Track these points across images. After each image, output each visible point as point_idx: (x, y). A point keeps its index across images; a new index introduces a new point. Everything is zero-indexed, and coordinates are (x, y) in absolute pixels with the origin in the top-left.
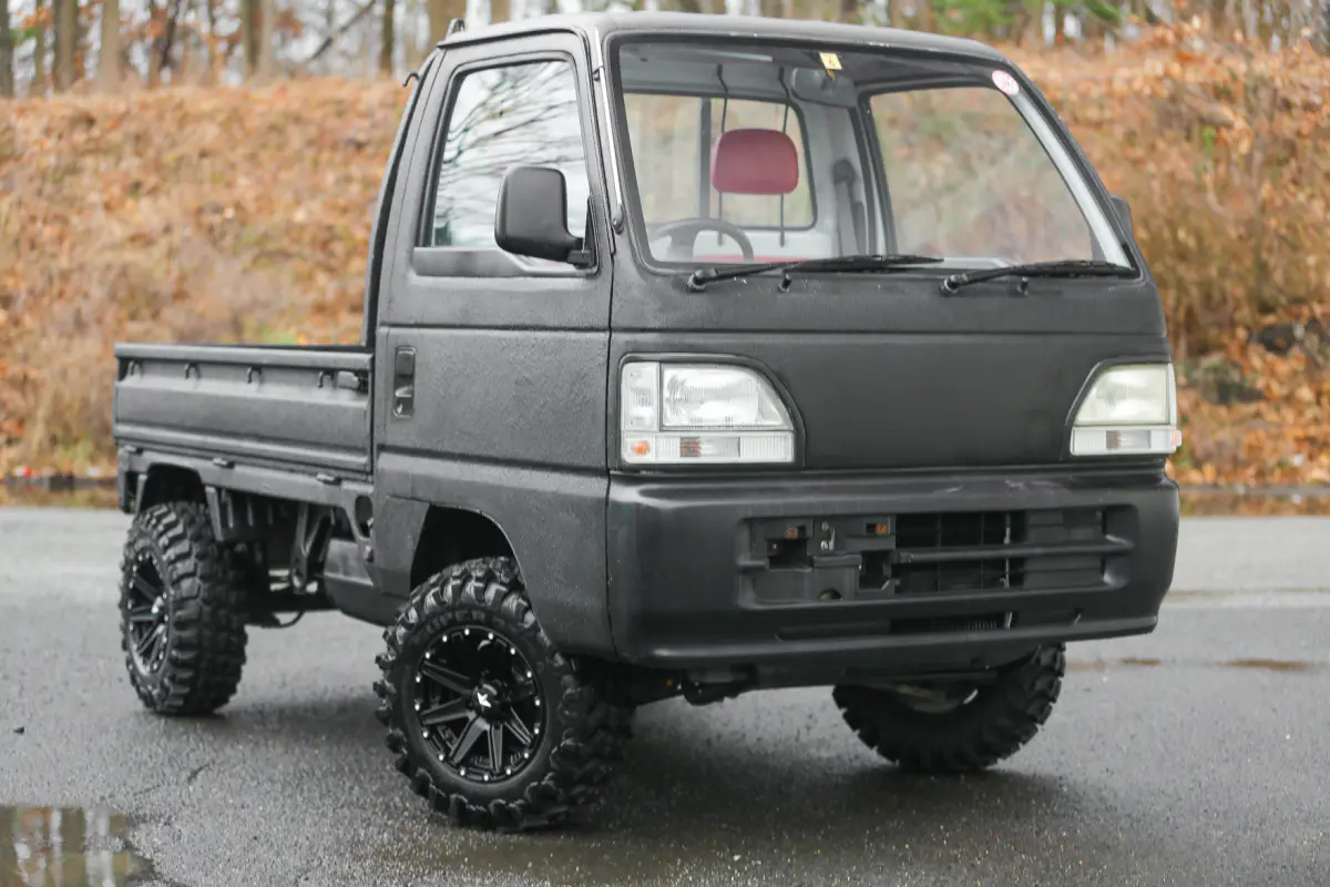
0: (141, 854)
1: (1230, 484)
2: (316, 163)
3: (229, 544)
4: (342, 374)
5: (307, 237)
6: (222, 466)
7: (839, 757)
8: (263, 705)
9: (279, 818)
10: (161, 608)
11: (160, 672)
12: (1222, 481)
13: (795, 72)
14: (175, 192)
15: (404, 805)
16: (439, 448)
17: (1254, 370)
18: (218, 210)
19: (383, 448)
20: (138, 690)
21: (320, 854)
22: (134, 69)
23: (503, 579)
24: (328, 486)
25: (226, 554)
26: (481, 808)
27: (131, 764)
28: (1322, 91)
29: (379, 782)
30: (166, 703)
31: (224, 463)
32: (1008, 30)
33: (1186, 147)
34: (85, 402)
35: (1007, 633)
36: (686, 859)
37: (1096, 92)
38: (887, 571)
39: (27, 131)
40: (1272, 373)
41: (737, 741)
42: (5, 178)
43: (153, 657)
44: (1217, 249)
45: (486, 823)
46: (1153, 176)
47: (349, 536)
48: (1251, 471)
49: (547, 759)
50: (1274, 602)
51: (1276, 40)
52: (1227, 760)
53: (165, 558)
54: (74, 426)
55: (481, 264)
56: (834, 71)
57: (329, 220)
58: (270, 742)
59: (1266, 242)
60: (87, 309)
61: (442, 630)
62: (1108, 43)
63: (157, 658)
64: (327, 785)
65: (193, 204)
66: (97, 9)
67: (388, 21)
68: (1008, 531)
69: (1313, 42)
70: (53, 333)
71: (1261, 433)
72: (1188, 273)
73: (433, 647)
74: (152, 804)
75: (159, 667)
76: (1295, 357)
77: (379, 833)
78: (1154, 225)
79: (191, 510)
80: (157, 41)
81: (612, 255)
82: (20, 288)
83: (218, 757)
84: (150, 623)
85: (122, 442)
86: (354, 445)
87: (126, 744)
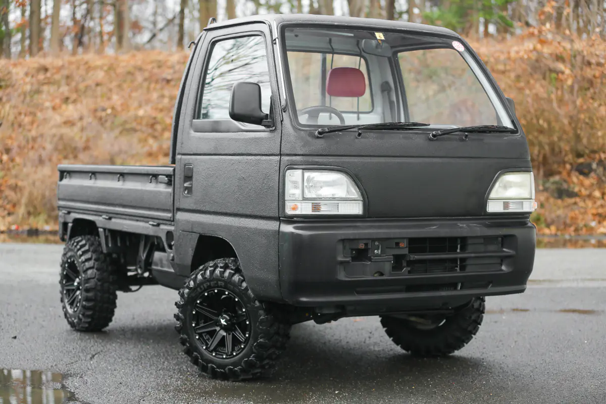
0: (69, 390)
1: (563, 235)
2: (148, 89)
3: (109, 254)
4: (160, 176)
5: (144, 122)
6: (106, 219)
7: (383, 350)
8: (124, 327)
9: (131, 375)
10: (78, 283)
11: (78, 312)
12: (559, 233)
13: (364, 41)
14: (84, 101)
15: (187, 369)
16: (204, 209)
17: (573, 183)
18: (104, 110)
19: (179, 210)
20: (68, 321)
21: (150, 390)
22: (66, 47)
23: (232, 267)
24: (154, 227)
25: (108, 259)
26: (222, 370)
27: (64, 352)
29: (176, 360)
30: (81, 326)
31: (107, 217)
32: (463, 29)
33: (543, 82)
34: (43, 197)
35: (459, 292)
36: (314, 393)
37: (502, 57)
38: (404, 264)
39: (17, 74)
40: (582, 184)
41: (338, 343)
43: (75, 305)
44: (557, 128)
45: (224, 377)
46: (528, 96)
47: (163, 250)
48: (572, 228)
49: (251, 347)
50: (581, 285)
51: (585, 36)
52: (558, 352)
53: (80, 260)
54: (38, 207)
55: (223, 127)
56: (381, 40)
57: (154, 115)
58: (127, 343)
59: (579, 125)
60: (44, 154)
61: (205, 290)
62: (508, 36)
63: (77, 306)
64: (153, 361)
65: (92, 106)
66: (49, 20)
67: (181, 26)
68: (459, 246)
69: (600, 34)
70: (29, 164)
71: (577, 212)
72: (543, 139)
73: (201, 298)
74: (74, 369)
75: (77, 309)
76: (592, 177)
77: (176, 381)
78: (529, 117)
79: (92, 239)
80: (76, 35)
81: (281, 121)
82: (14, 145)
83: (104, 349)
84: (73, 290)
85: (61, 209)
86: (165, 208)
87: (62, 343)
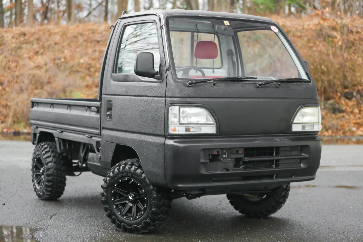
0: (37, 239)
1: (336, 136)
2: (86, 46)
3: (61, 154)
4: (92, 107)
5: (84, 67)
6: (60, 132)
7: (228, 213)
8: (70, 197)
9: (74, 230)
10: (43, 171)
12: (333, 135)
13: (217, 26)
14: (48, 54)
15: (109, 226)
16: (119, 128)
17: (342, 104)
18: (60, 59)
19: (104, 128)
20: (37, 193)
22: (37, 20)
23: (136, 165)
24: (89, 139)
25: (61, 156)
26: (130, 227)
27: (34, 214)
28: (361, 28)
29: (102, 219)
30: (44, 197)
31: (60, 131)
32: (276, 10)
33: (324, 43)
34: (23, 112)
35: (274, 180)
36: (186, 241)
37: (300, 28)
38: (241, 163)
39: (7, 37)
40: (347, 105)
41: (200, 208)
42: (1, 50)
43: (41, 184)
44: (332, 71)
45: (131, 231)
46: (315, 51)
47: (94, 152)
48: (341, 132)
49: (148, 213)
50: (347, 169)
51: (349, 14)
52: (334, 214)
53: (44, 157)
54: (20, 118)
55: (131, 78)
56: (227, 26)
57: (90, 62)
58: (72, 208)
59: (346, 69)
60: (24, 86)
61: (119, 179)
62: (303, 15)
63: (42, 184)
64: (88, 220)
65: (53, 57)
66: (27, 4)
67: (106, 7)
68: (275, 152)
69: (359, 14)
70: (14, 93)
71: (344, 122)
72: (325, 78)
73: (117, 183)
74: (40, 225)
75: (42, 187)
76: (353, 101)
77: (102, 234)
78: (315, 65)
79: (51, 144)
80: (43, 12)
81: (166, 76)
82: (5, 80)
83: (58, 212)
84: (40, 175)
85: (32, 125)
86: (96, 127)
87: (33, 208)
